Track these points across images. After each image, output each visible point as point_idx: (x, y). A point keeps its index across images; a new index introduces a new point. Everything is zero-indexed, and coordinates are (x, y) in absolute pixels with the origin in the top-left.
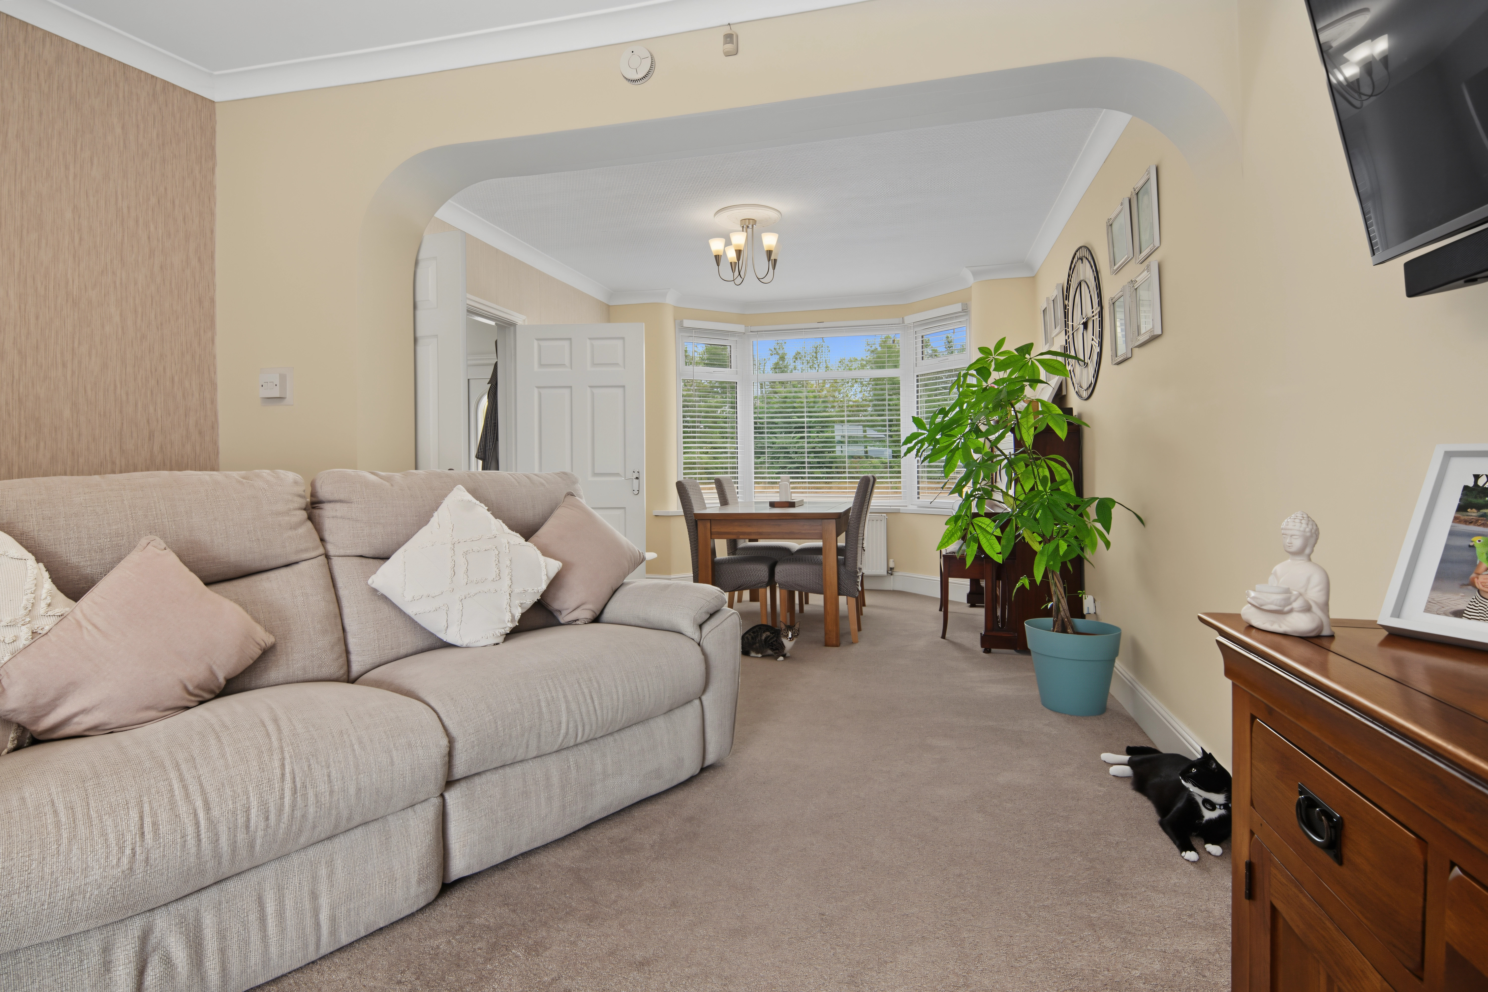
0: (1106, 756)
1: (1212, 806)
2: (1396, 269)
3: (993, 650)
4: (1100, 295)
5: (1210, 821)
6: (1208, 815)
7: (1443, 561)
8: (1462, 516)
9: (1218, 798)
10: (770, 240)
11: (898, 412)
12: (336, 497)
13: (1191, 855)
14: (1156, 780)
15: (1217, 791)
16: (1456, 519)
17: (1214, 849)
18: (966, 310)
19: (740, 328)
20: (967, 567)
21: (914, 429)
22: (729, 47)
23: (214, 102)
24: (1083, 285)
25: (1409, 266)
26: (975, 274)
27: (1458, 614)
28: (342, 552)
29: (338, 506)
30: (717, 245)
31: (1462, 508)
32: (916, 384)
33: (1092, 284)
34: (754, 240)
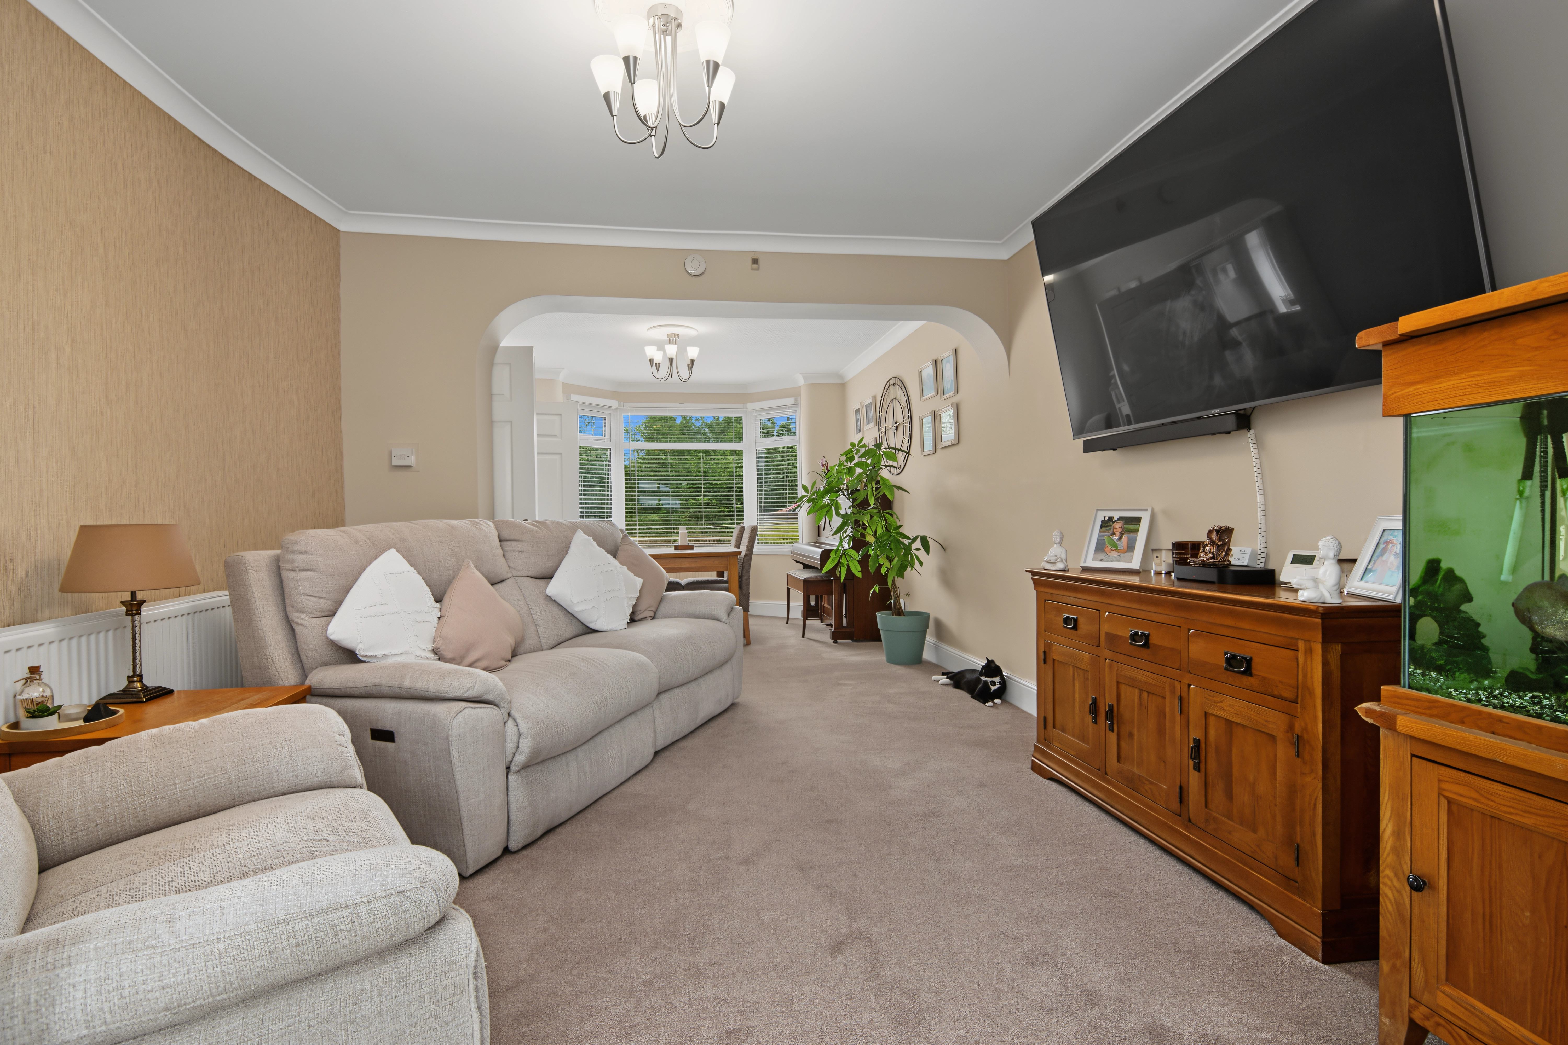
0: (935, 677)
1: (994, 683)
2: (1080, 442)
3: (839, 641)
4: (910, 411)
5: (995, 691)
6: (993, 688)
7: (1097, 544)
8: (1101, 530)
9: (997, 679)
10: (693, 352)
11: (742, 477)
12: (512, 537)
13: (990, 704)
14: (965, 680)
15: (996, 676)
16: (1100, 532)
17: (997, 701)
18: (796, 404)
19: (614, 403)
20: (842, 581)
21: (804, 493)
22: (755, 266)
23: (339, 230)
24: (896, 403)
25: (1084, 442)
26: (805, 378)
27: (1101, 560)
28: (520, 574)
29: (513, 543)
30: (651, 352)
31: (1101, 527)
32: (755, 456)
33: (904, 403)
34: (682, 351)
